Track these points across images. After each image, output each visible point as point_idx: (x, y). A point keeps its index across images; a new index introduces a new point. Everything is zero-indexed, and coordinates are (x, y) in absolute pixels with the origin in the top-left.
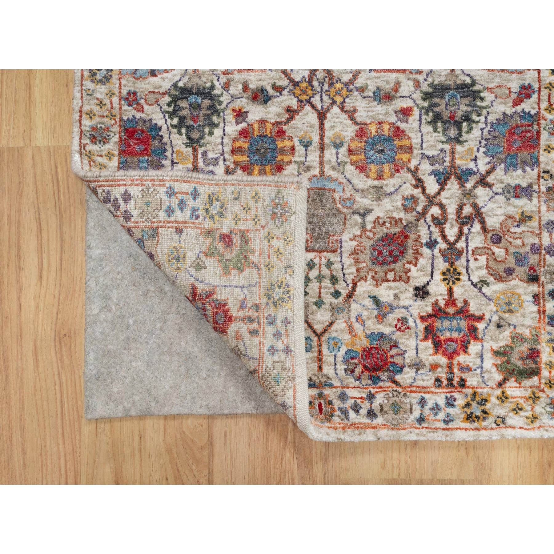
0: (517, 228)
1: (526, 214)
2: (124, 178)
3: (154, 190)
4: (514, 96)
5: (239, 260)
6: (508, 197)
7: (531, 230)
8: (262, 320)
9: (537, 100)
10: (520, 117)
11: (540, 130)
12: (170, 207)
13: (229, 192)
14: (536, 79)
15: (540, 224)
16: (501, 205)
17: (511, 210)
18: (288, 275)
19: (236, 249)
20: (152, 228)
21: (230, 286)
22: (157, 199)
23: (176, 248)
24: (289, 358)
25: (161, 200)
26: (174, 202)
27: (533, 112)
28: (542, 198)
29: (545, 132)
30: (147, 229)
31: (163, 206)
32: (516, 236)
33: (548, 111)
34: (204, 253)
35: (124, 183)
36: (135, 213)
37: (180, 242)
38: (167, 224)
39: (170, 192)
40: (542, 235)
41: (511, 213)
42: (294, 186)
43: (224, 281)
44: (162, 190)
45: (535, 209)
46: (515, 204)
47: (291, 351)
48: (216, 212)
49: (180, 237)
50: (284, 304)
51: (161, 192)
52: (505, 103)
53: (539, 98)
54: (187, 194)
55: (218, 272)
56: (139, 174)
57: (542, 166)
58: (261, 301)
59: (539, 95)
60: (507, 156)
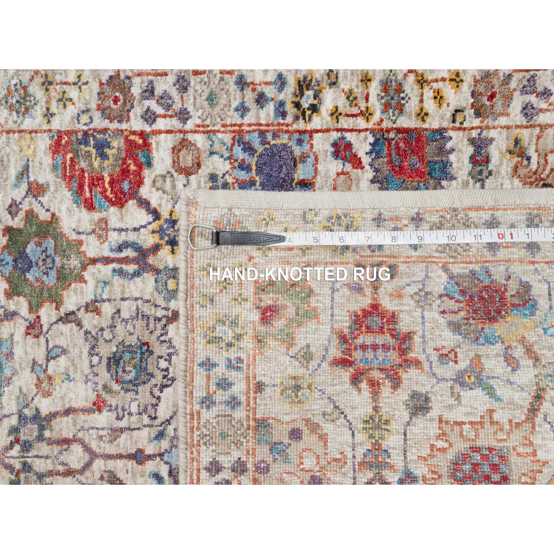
0: (532, 161)
1: (512, 147)
2: (189, 473)
3: (205, 427)
4: (348, 167)
5: (297, 296)
6: (487, 174)
7: (534, 140)
8: (376, 259)
9: (354, 133)
10: (378, 158)
11: (396, 129)
12: (228, 403)
13: (203, 312)
14: (326, 135)
15: (527, 127)
16: (499, 183)
17: (506, 168)
18: (315, 218)
19: (282, 300)
20: (256, 428)
21: (332, 308)
22: (218, 423)
23: (283, 390)
24: (427, 217)
25: (219, 416)
26: (220, 396)
27: (371, 139)
28: (490, 124)
29: (398, 121)
30: (257, 436)
31: (226, 413)
32: (542, 161)
33: (370, 117)
34: (288, 349)
35: (195, 472)
36: (236, 455)
37: (274, 386)
38: (251, 405)
39: (208, 402)
40: (544, 123)
41: (509, 169)
42: (192, 210)
43: (324, 317)
44: (206, 415)
45: (505, 133)
46: (498, 163)
47: (418, 214)
48: (230, 331)
49: (268, 386)
50: (355, 223)
51: (208, 416)
52: (358, 180)
53: (351, 130)
54: (208, 377)
55: (314, 327)
56: (184, 451)
57: (445, 124)
58: (351, 260)
59: (347, 130)
60: (432, 177)
